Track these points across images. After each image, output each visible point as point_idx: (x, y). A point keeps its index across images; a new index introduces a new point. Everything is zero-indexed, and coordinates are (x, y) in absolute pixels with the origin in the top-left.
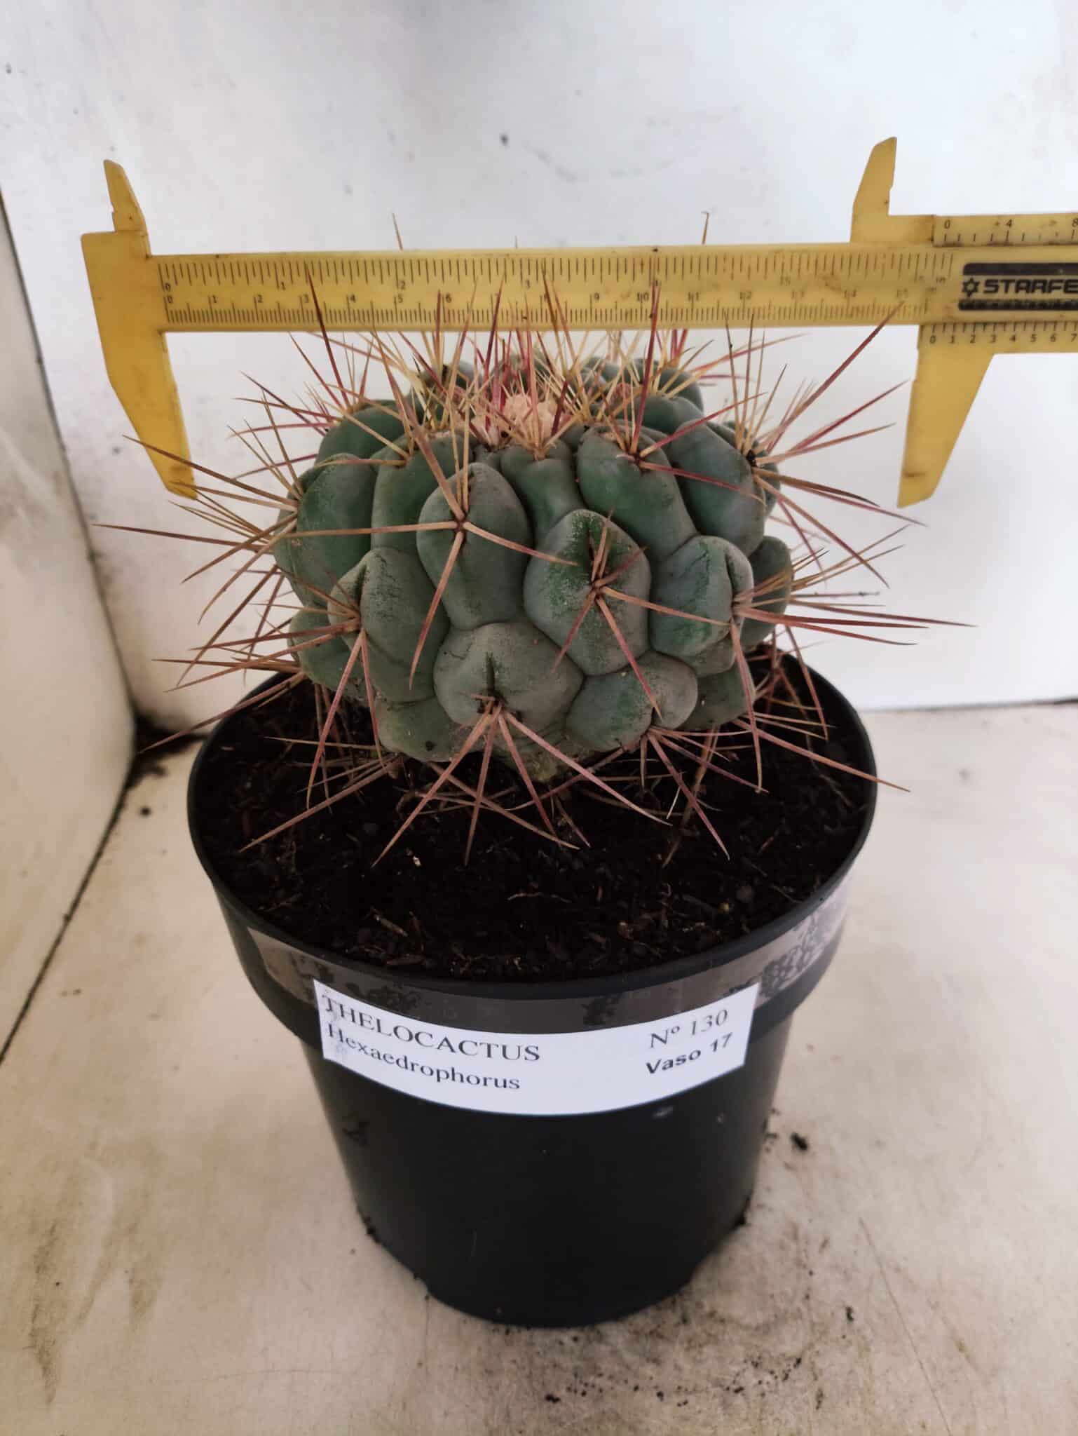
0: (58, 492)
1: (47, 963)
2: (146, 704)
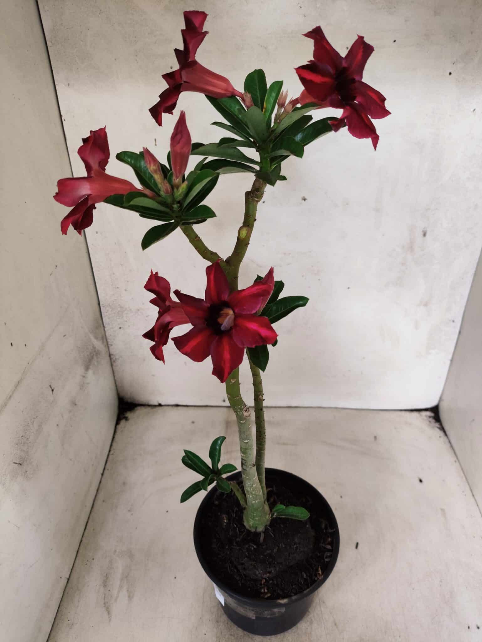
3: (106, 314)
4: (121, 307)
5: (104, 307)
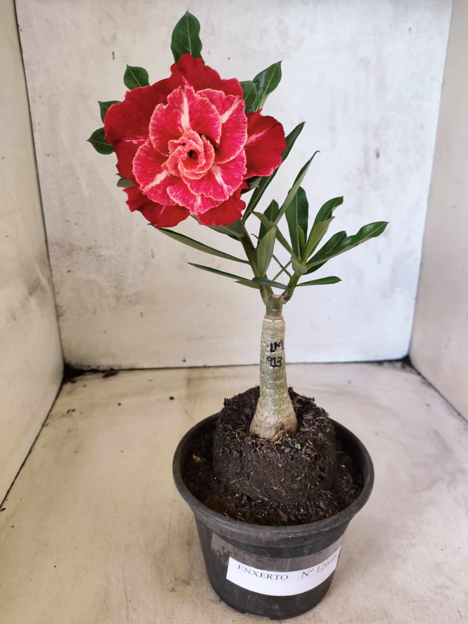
0: (49, 284)
1: (37, 438)
2: (68, 360)
3: (53, 254)
4: (71, 245)
5: (51, 245)
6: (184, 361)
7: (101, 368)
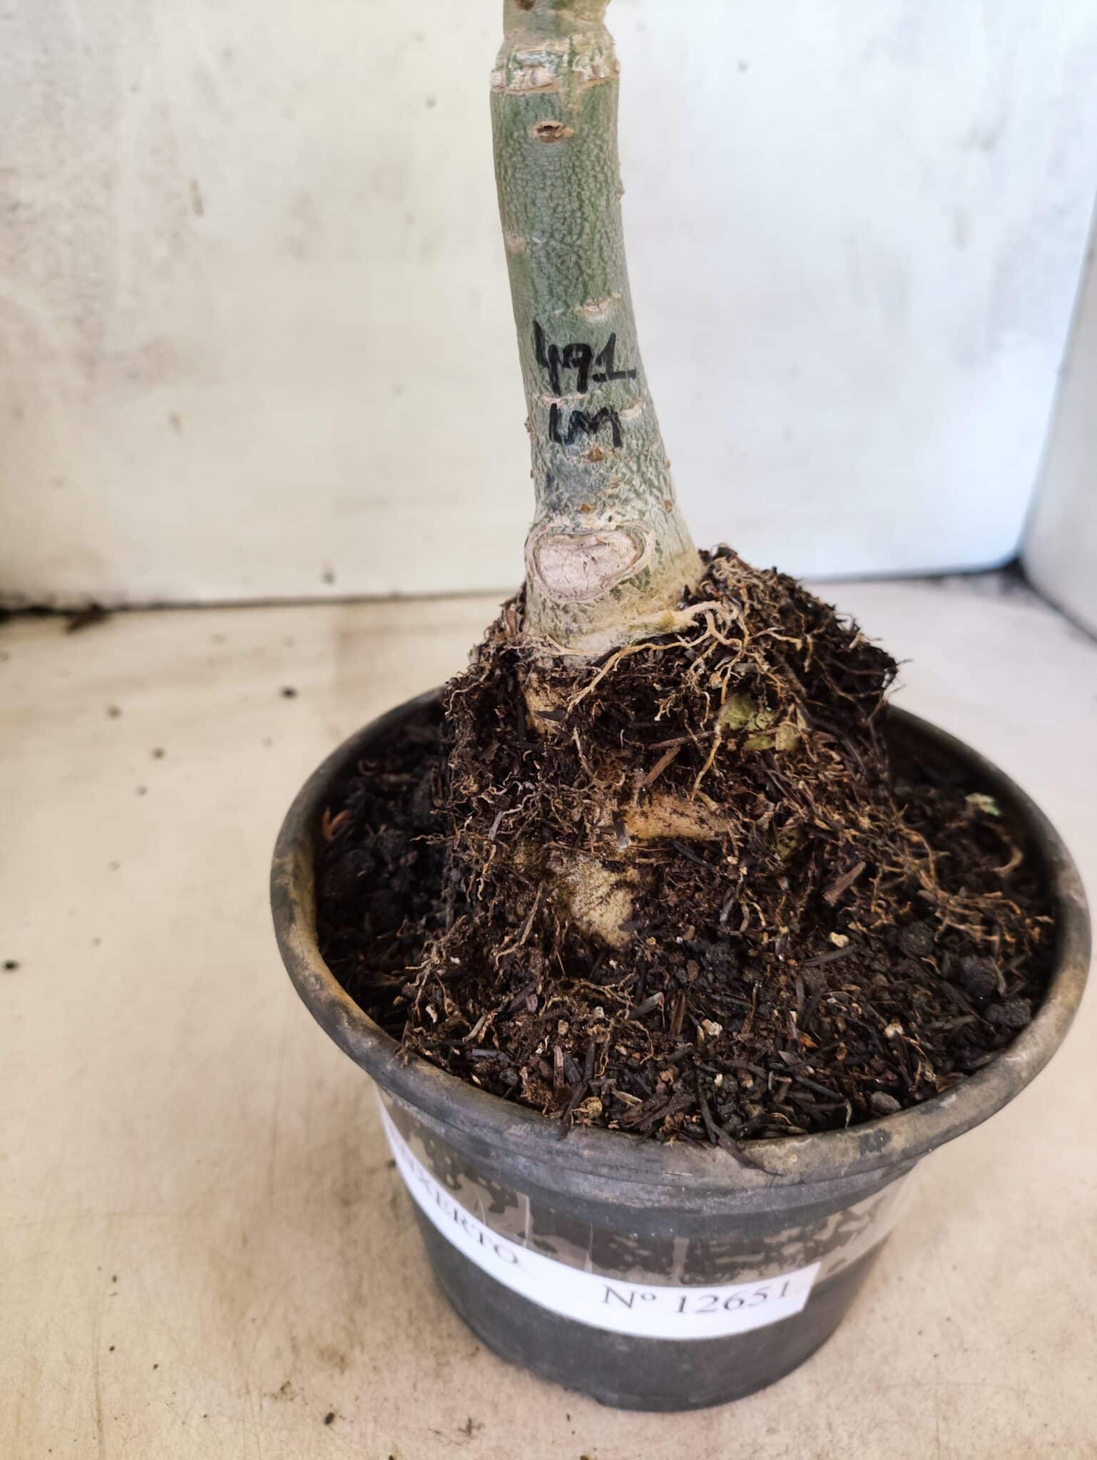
6: (329, 578)
7: (61, 603)
